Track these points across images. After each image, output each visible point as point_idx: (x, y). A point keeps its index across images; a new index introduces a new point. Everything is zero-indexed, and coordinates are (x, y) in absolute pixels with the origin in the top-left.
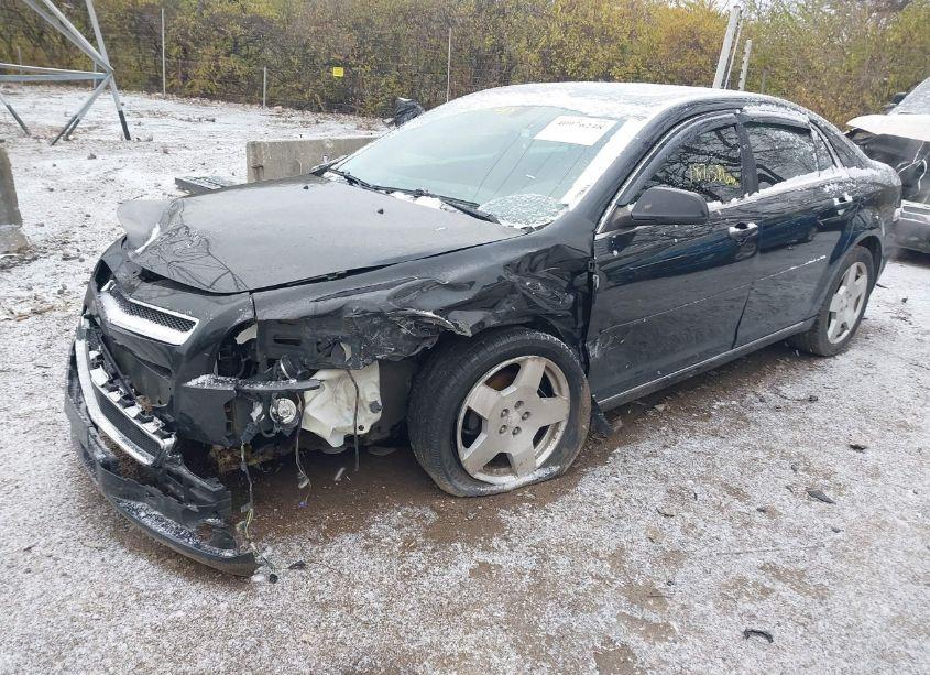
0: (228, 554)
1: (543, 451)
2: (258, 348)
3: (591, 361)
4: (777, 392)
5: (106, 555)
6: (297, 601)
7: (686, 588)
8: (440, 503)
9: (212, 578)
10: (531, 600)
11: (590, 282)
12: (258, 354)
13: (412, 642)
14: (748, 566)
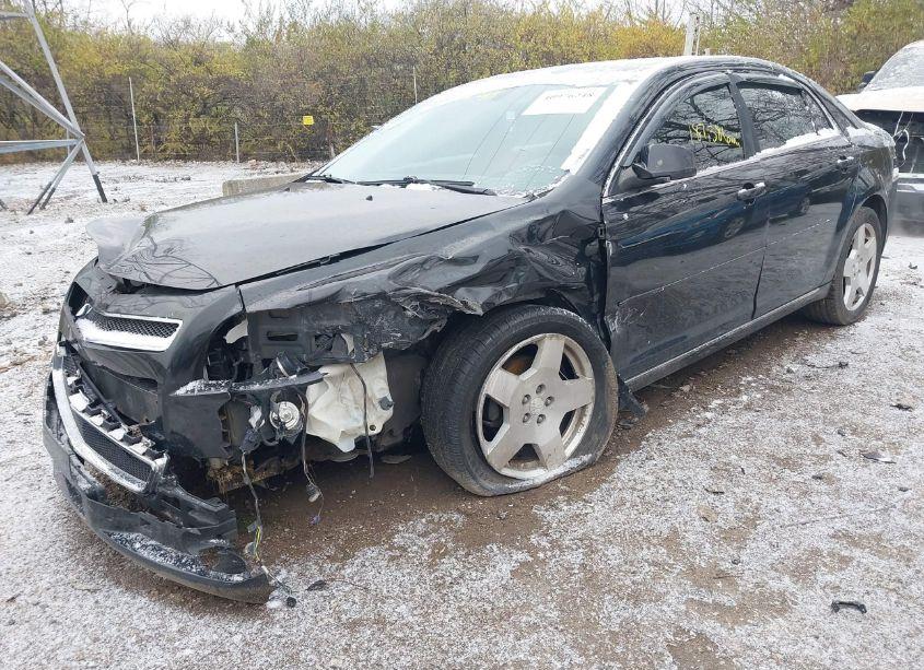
0: (237, 578)
1: (571, 439)
2: (250, 347)
3: (612, 337)
4: (804, 362)
5: (100, 597)
6: (321, 623)
7: (754, 565)
8: (468, 506)
9: (221, 610)
10: (585, 595)
11: (603, 250)
12: (251, 355)
13: (458, 654)
14: (818, 535)
